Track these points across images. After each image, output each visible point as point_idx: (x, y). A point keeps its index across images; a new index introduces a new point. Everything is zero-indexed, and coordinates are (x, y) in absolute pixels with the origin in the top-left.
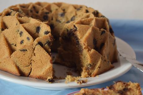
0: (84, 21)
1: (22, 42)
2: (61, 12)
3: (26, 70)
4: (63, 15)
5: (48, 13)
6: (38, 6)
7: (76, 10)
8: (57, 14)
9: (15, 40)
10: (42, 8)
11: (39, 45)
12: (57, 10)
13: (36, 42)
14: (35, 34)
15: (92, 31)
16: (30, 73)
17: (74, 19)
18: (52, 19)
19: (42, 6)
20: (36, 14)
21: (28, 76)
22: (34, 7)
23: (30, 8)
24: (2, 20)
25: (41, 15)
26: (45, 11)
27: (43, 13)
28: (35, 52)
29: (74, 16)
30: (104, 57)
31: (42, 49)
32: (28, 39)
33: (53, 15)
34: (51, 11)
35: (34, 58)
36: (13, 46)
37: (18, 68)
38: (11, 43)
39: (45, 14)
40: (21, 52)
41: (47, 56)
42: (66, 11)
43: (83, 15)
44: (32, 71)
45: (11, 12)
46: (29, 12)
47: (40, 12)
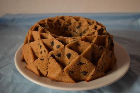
0: (88, 38)
1: (41, 53)
2: (77, 25)
3: (44, 73)
4: (79, 27)
5: (69, 25)
6: (61, 20)
7: (88, 25)
8: (74, 27)
9: (37, 50)
10: (64, 22)
11: (52, 57)
12: (75, 23)
13: (50, 55)
14: (50, 47)
15: (91, 47)
16: (47, 75)
17: (86, 32)
18: (71, 30)
19: (64, 20)
20: (59, 26)
21: (46, 77)
22: (58, 21)
23: (55, 22)
24: (31, 33)
25: (63, 27)
26: (66, 23)
27: (64, 25)
28: (49, 61)
29: (86, 30)
30: (98, 68)
31: (54, 60)
32: (45, 51)
33: (72, 27)
34: (71, 24)
35: (49, 65)
36: (36, 54)
37: (39, 71)
38: (35, 52)
39: (66, 26)
40: (41, 61)
41: (57, 65)
42: (81, 24)
43: (91, 30)
44: (48, 73)
45: (39, 27)
46: (54, 24)
47: (62, 24)
